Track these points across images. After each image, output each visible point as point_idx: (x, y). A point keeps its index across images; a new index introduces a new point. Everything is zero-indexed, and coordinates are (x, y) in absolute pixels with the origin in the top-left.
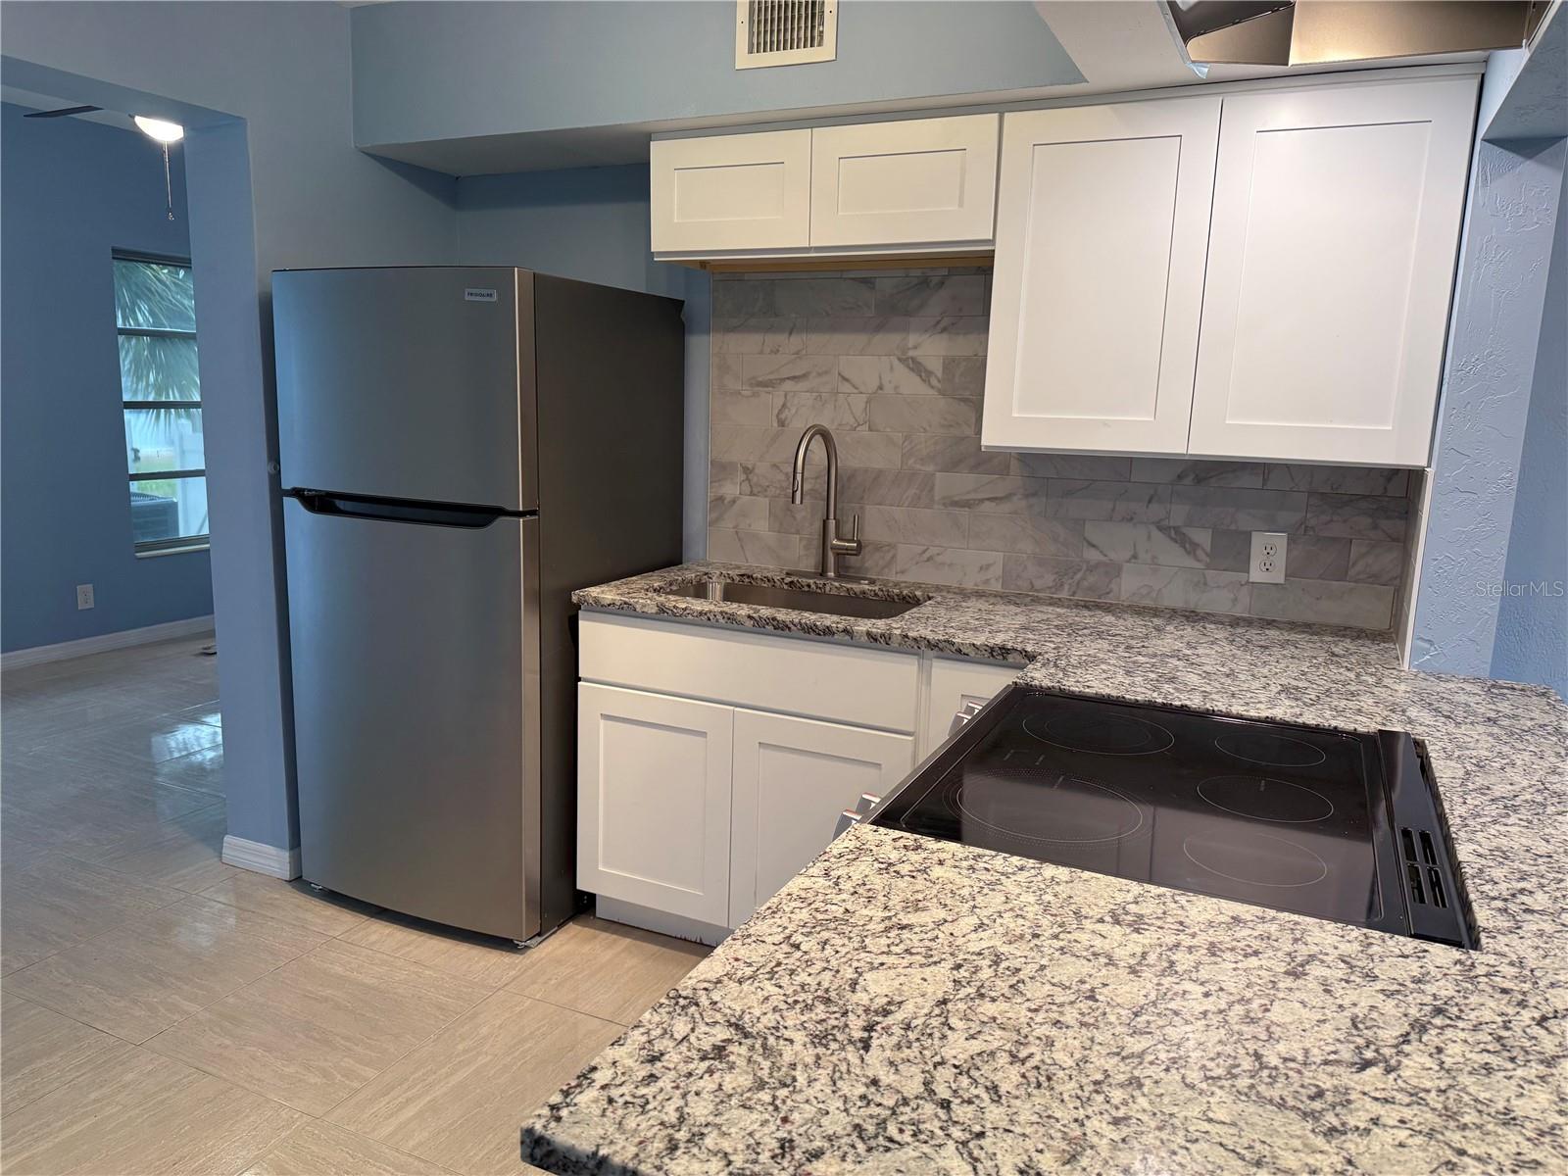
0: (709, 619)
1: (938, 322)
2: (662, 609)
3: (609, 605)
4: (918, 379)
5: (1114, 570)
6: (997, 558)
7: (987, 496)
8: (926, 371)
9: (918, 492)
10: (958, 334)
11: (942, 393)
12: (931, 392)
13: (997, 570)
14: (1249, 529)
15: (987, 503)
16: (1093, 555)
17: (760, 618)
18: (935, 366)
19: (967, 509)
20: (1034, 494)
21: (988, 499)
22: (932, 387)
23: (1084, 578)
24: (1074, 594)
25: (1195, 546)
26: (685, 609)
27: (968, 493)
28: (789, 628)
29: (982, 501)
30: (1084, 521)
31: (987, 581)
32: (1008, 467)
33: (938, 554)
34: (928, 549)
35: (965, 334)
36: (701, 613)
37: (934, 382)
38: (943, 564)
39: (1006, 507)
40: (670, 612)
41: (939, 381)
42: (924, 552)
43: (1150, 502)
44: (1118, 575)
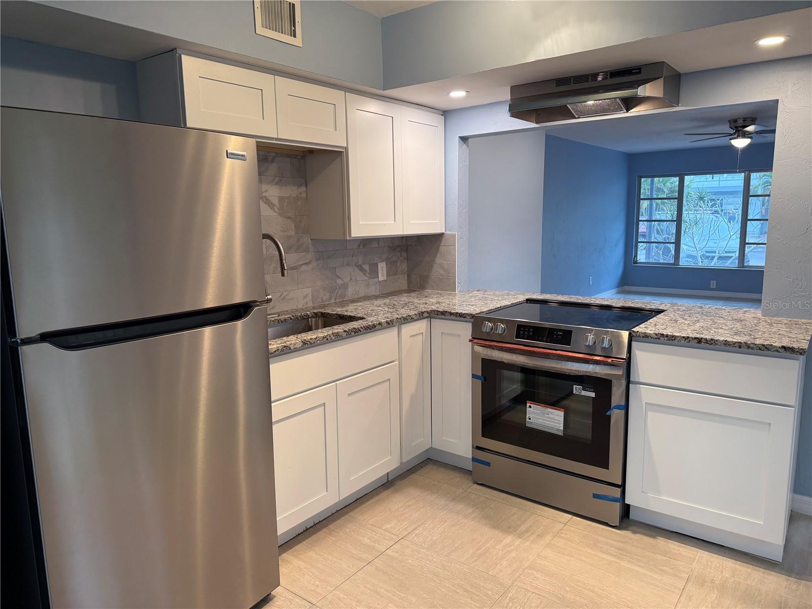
0: (328, 339)
1: (274, 180)
2: (304, 343)
3: (275, 352)
4: (268, 208)
5: (345, 286)
6: (309, 291)
7: (304, 262)
8: (272, 204)
9: (275, 265)
10: (283, 186)
11: (280, 214)
12: (275, 214)
13: (310, 297)
14: (376, 262)
15: (303, 266)
16: (339, 282)
17: (349, 330)
18: (275, 201)
19: (296, 270)
20: (319, 259)
21: (303, 264)
22: (276, 212)
23: (337, 292)
24: (336, 300)
25: (365, 271)
26: (316, 339)
27: (296, 262)
28: (360, 331)
29: (301, 265)
30: (335, 268)
31: (307, 303)
32: (309, 248)
33: (287, 295)
34: (282, 294)
35: (286, 186)
36: (324, 338)
37: (276, 210)
38: (289, 299)
39: (310, 266)
40: (309, 343)
41: (278, 209)
42: (281, 295)
43: (353, 256)
44: (347, 288)
